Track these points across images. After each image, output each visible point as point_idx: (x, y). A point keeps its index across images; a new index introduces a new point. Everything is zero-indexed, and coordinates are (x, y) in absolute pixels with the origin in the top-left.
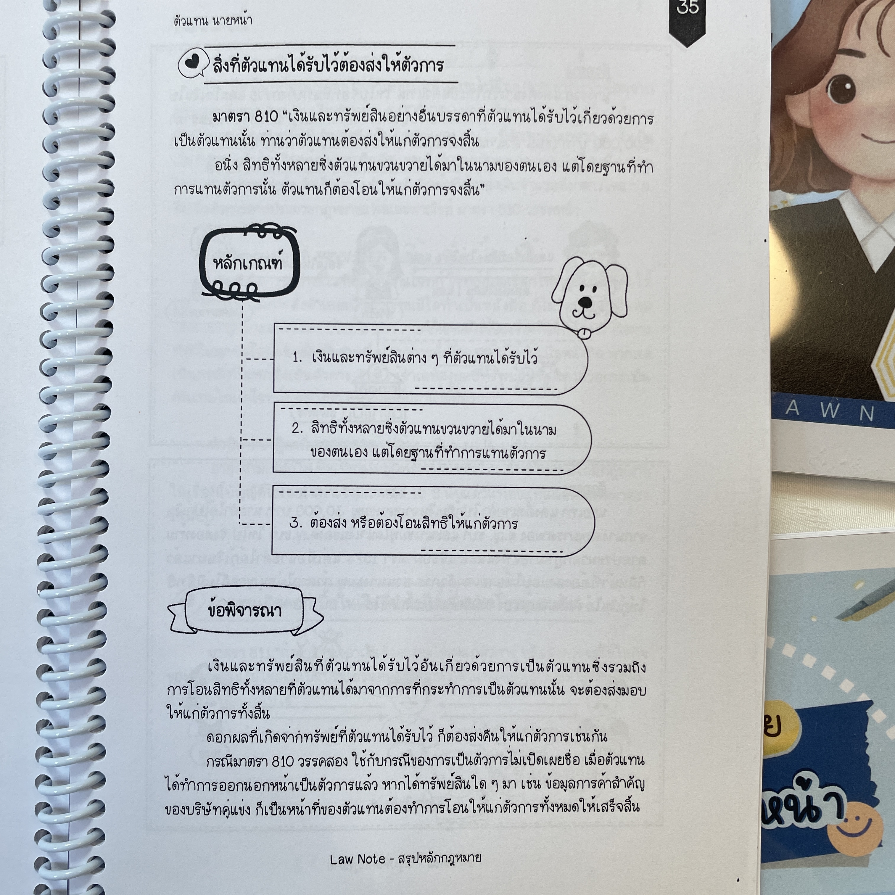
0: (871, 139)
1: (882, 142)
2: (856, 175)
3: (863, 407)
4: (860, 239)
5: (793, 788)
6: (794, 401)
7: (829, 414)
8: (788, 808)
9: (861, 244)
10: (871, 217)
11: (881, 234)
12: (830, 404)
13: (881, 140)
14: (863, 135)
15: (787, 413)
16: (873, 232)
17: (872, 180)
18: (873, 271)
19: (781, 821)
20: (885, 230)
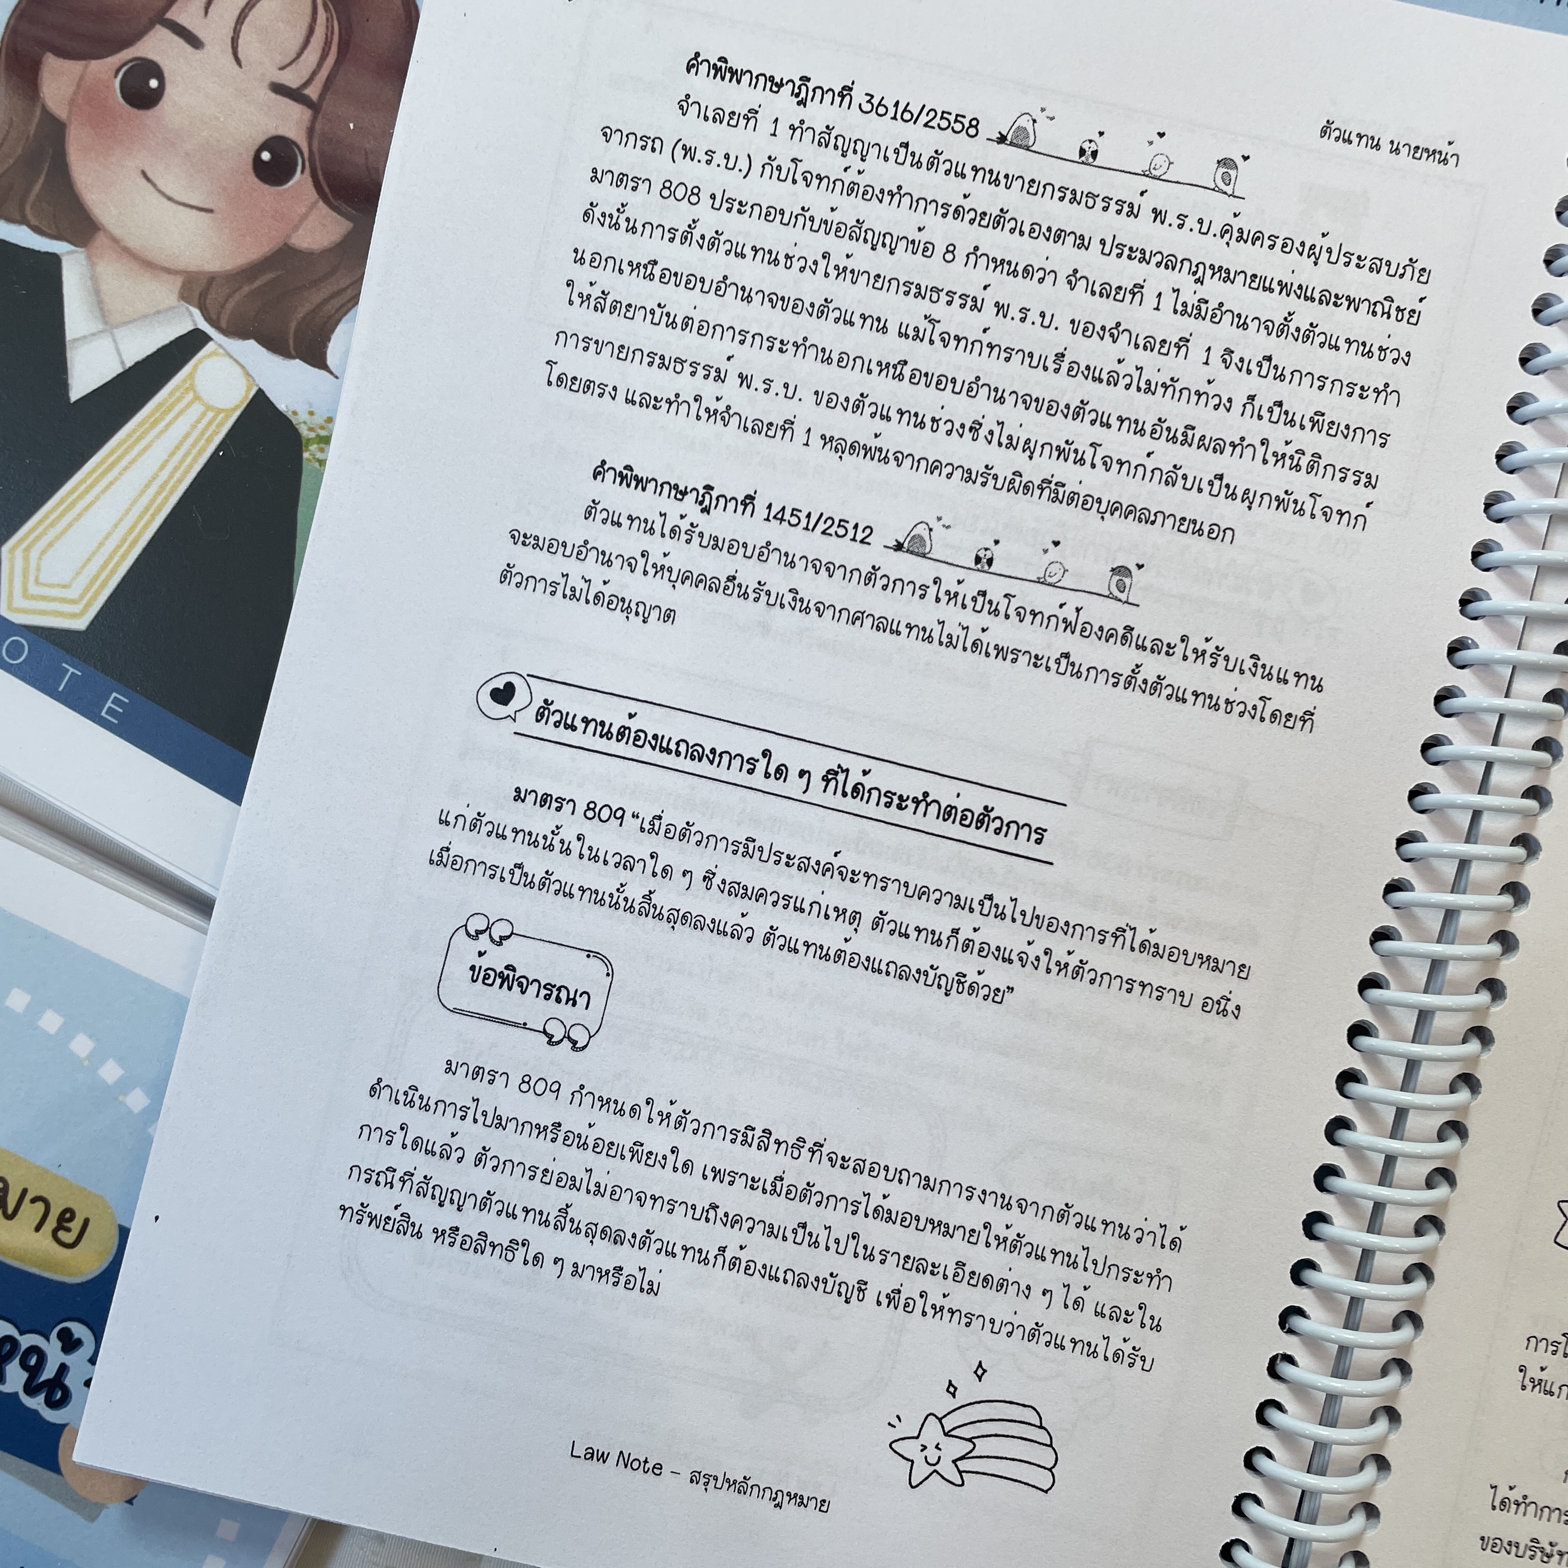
0: (154, 185)
1: (170, 199)
2: (106, 231)
4: (69, 336)
5: (48, 1339)
8: (24, 1365)
9: (68, 346)
10: (102, 309)
11: (105, 343)
13: (168, 192)
14: (144, 174)
16: (94, 334)
17: (127, 252)
18: (68, 398)
20: (115, 341)
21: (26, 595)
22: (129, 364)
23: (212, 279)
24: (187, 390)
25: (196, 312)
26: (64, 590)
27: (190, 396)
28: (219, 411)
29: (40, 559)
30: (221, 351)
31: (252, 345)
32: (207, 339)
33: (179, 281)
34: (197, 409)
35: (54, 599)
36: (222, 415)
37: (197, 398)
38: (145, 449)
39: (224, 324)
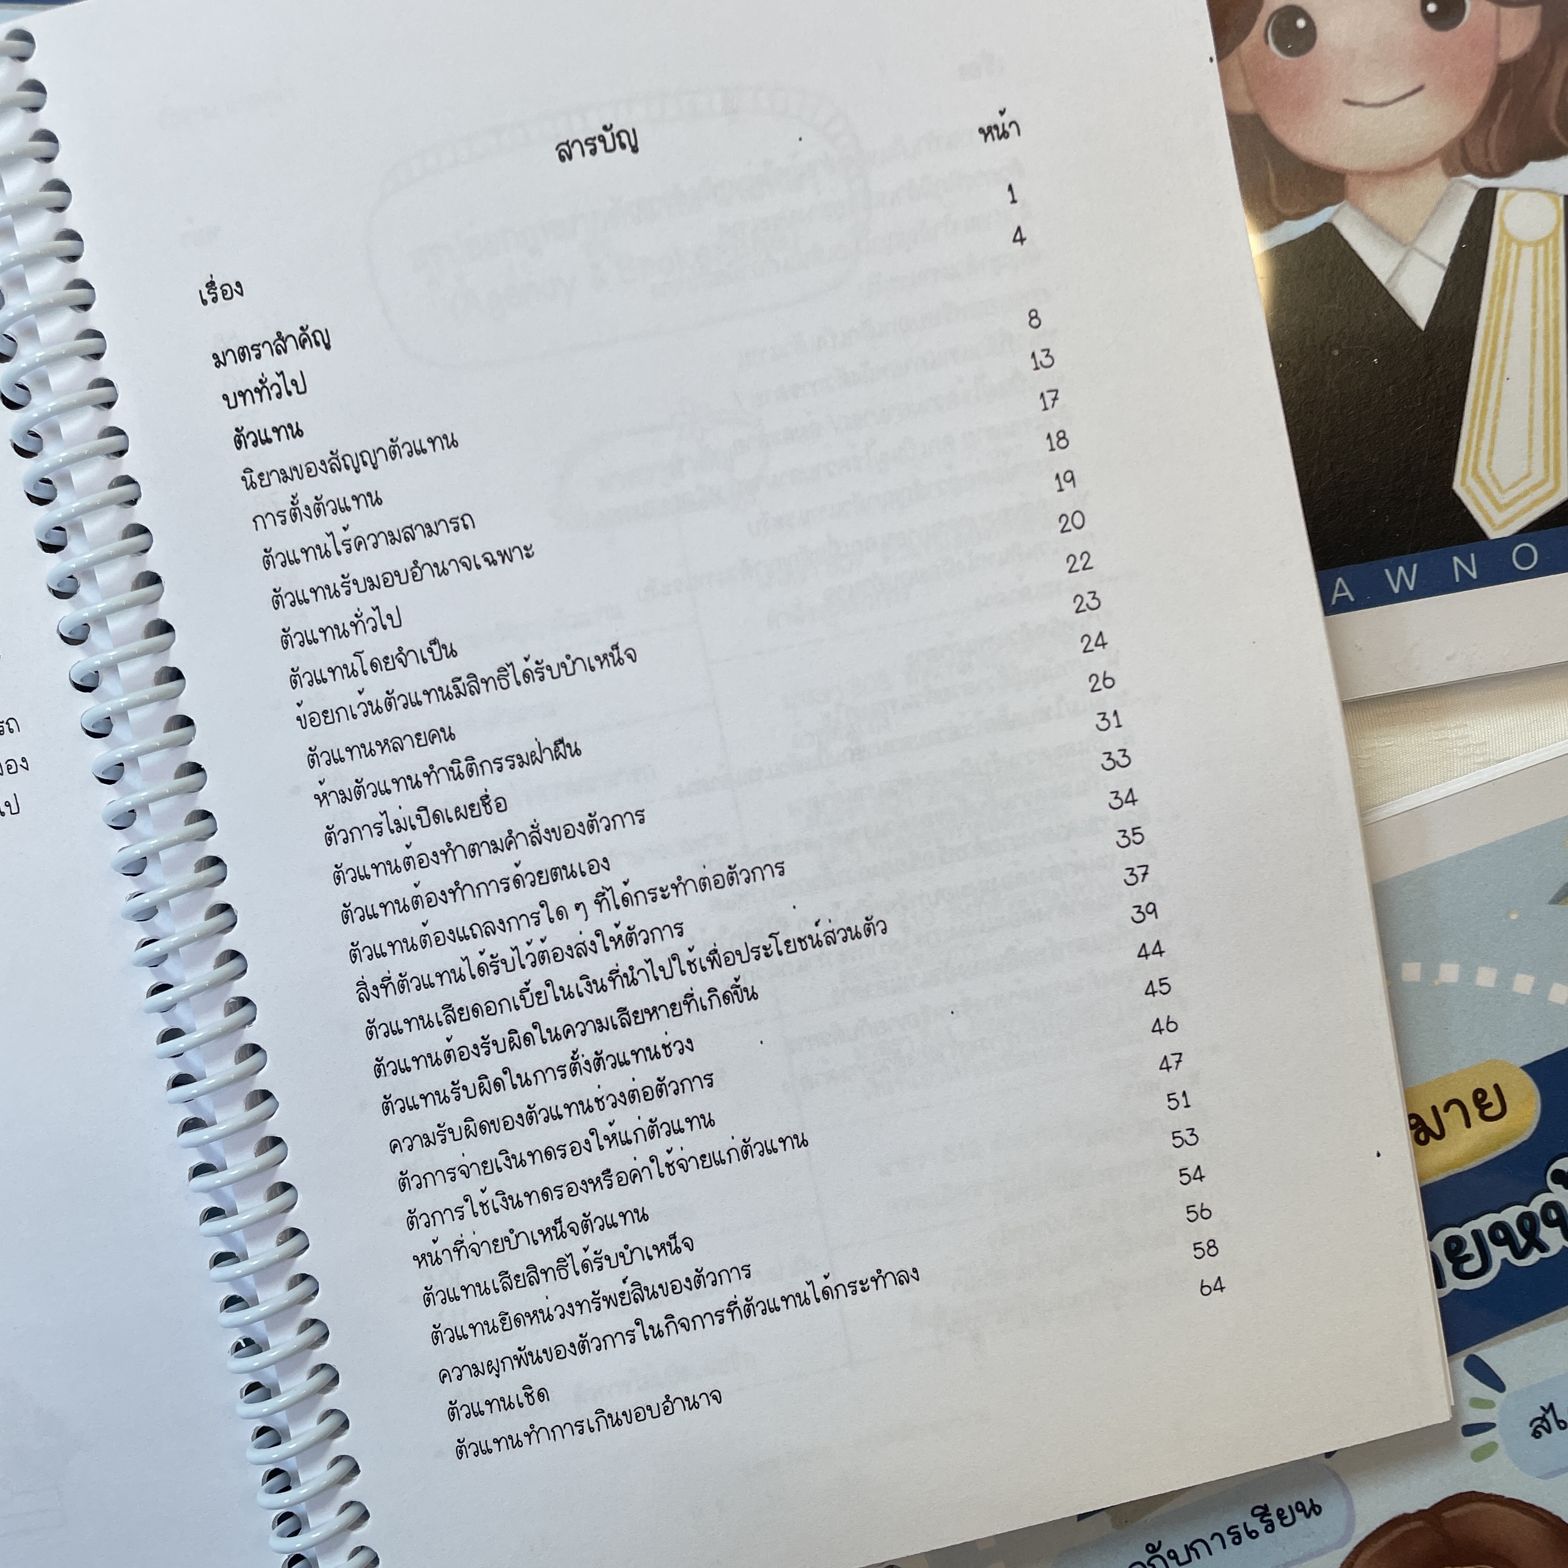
0: (1362, 104)
1: (1382, 105)
2: (1351, 173)
3: (1456, 559)
4: (1383, 279)
5: (1550, 1191)
6: (1340, 580)
7: (1403, 585)
8: (1550, 1224)
9: (1388, 287)
10: (1392, 236)
11: (1416, 260)
12: (1401, 569)
13: (1379, 101)
14: (1348, 102)
15: (1334, 602)
16: (1402, 262)
17: (1379, 175)
18: (1418, 328)
19: (1543, 1248)
20: (1422, 253)
21: (1500, 508)
22: (1447, 261)
23: (1462, 142)
24: (1509, 246)
25: (1469, 177)
26: (1528, 480)
27: (1514, 247)
28: (1545, 241)
29: (1490, 470)
30: (1512, 192)
31: (1533, 167)
32: (1493, 191)
33: (1437, 164)
34: (1528, 252)
35: (1526, 493)
36: (1551, 243)
37: (1520, 244)
38: (1510, 318)
39: (1497, 169)
